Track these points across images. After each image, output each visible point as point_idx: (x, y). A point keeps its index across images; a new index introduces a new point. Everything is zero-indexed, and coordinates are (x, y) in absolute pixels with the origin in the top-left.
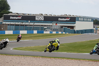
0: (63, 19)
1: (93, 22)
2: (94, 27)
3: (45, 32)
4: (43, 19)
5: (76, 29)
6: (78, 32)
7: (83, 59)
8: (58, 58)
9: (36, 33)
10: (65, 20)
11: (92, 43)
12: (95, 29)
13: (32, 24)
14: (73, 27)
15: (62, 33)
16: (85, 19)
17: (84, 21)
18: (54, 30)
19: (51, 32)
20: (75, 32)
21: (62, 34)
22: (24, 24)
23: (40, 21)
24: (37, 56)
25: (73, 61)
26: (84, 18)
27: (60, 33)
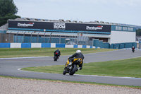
0: (93, 28)
1: (135, 33)
2: (137, 40)
3: (67, 46)
4: (64, 27)
5: (111, 42)
6: (114, 46)
7: (122, 86)
8: (86, 83)
9: (55, 47)
10: (96, 28)
11: (134, 62)
12: (138, 42)
13: (49, 34)
14: (106, 40)
15: (91, 47)
16: (124, 28)
17: (122, 30)
18: (80, 43)
19: (75, 46)
20: (109, 46)
21: (91, 49)
22: (37, 33)
23: (60, 30)
24: (56, 80)
25: (107, 87)
26: (123, 26)
27: (88, 47)
